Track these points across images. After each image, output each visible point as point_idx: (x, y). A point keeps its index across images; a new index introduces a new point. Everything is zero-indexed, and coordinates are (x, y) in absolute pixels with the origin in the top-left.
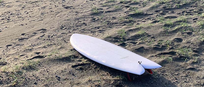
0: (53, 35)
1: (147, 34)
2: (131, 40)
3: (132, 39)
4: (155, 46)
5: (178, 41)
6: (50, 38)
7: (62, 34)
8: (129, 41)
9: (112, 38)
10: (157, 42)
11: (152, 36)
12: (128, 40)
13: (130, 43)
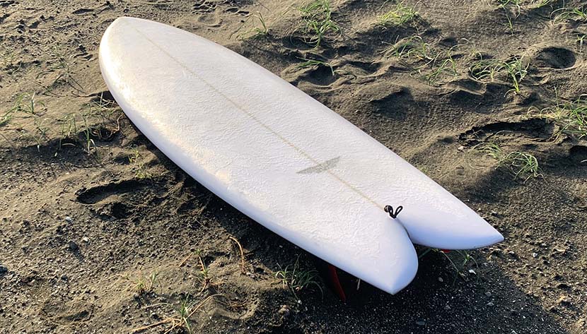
0: (38, 19)
1: (424, 23)
2: (357, 51)
3: (361, 49)
4: (458, 89)
5: (557, 63)
6: (26, 34)
7: (75, 16)
8: (348, 57)
9: (275, 41)
10: (468, 66)
11: (446, 35)
12: (343, 51)
13: (353, 69)
